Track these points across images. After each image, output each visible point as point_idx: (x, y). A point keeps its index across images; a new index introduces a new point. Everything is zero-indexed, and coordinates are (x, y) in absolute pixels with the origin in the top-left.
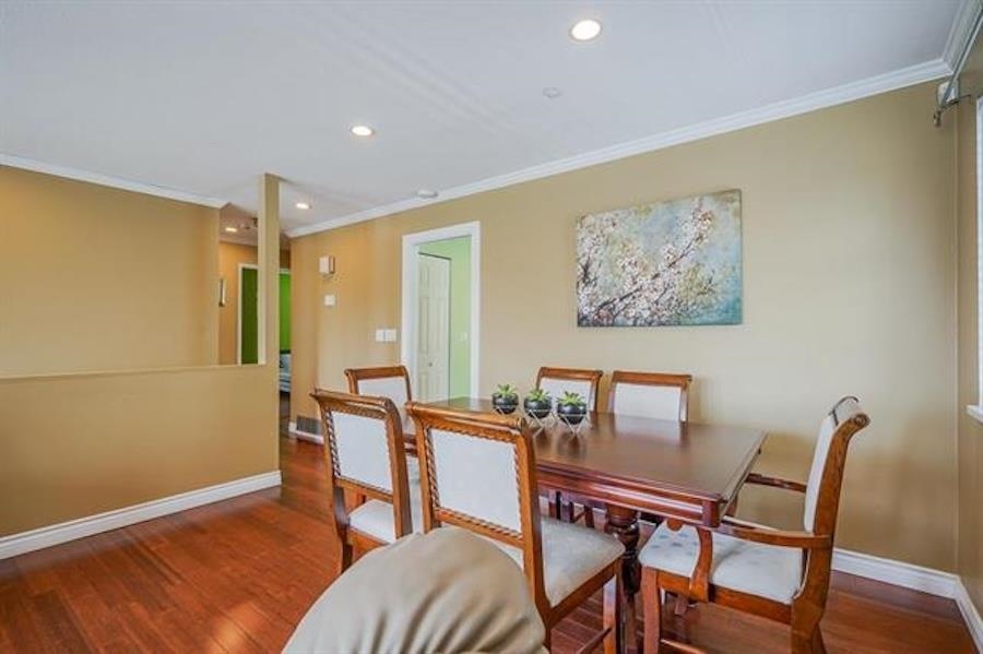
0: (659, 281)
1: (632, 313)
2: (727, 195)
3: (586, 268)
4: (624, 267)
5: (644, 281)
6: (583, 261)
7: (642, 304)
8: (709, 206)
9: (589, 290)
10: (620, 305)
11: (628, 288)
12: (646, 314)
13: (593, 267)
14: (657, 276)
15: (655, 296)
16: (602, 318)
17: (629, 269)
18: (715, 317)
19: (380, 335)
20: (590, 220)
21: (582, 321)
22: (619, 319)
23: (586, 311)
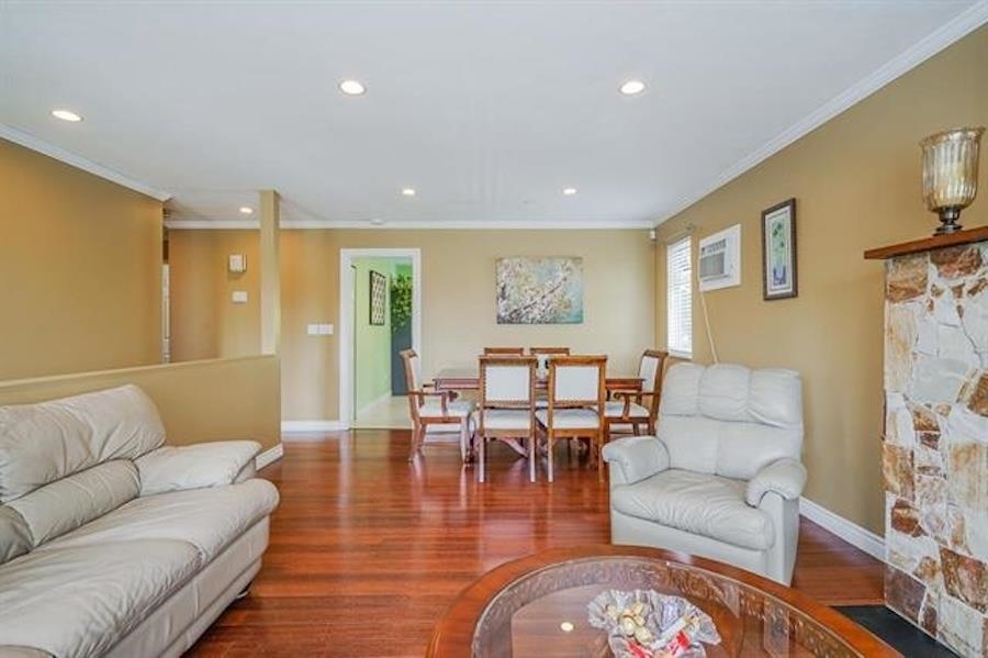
0: (545, 301)
1: (531, 316)
2: (577, 260)
3: (503, 289)
4: (526, 291)
5: (537, 299)
6: (502, 285)
7: (536, 311)
8: (569, 264)
9: (505, 302)
10: (524, 312)
11: (528, 302)
12: (538, 317)
13: (508, 289)
14: (544, 297)
15: (543, 308)
16: (514, 318)
17: (530, 292)
18: (572, 320)
19: (312, 329)
20: (506, 261)
21: (501, 320)
22: (524, 319)
23: (503, 314)
